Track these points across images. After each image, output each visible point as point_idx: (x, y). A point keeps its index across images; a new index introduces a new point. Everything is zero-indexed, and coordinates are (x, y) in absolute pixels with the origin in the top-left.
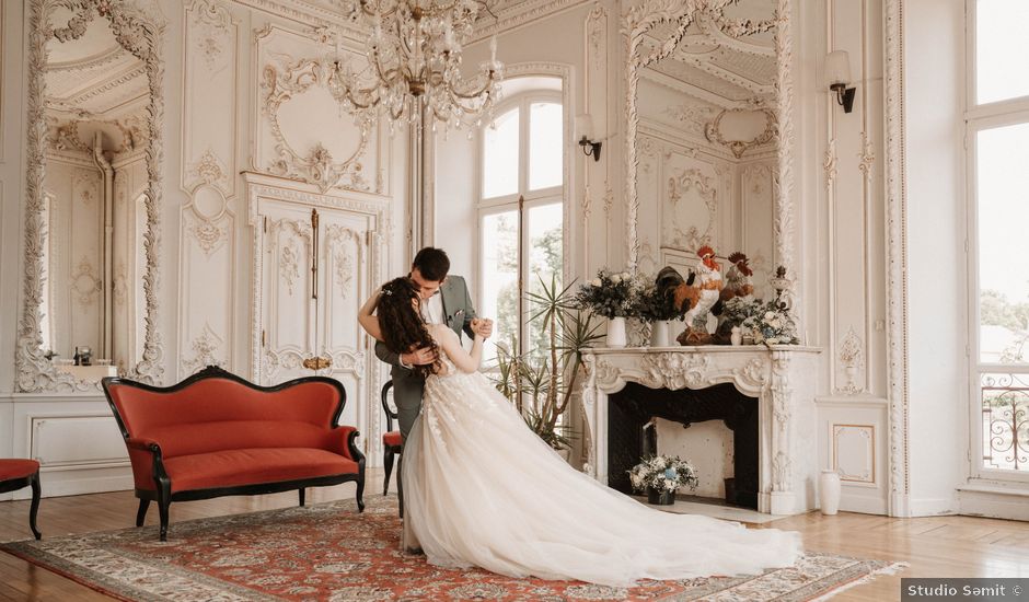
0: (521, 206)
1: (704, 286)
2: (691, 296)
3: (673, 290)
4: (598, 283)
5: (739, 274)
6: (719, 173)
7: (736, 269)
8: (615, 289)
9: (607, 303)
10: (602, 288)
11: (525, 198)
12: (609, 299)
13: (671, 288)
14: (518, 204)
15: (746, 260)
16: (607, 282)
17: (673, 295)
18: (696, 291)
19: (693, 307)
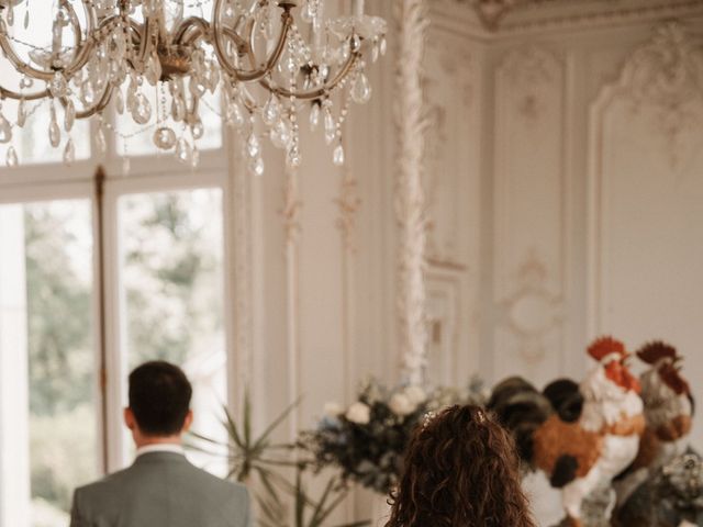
0: (100, 192)
1: (608, 429)
2: (577, 449)
3: (531, 431)
4: (360, 414)
5: (665, 391)
6: (450, 68)
7: (655, 378)
8: (396, 427)
9: (385, 462)
10: (369, 426)
11: (109, 171)
12: (391, 454)
13: (525, 426)
14: (91, 187)
15: (675, 359)
16: (380, 411)
17: (531, 443)
18: (591, 440)
19: (585, 473)
